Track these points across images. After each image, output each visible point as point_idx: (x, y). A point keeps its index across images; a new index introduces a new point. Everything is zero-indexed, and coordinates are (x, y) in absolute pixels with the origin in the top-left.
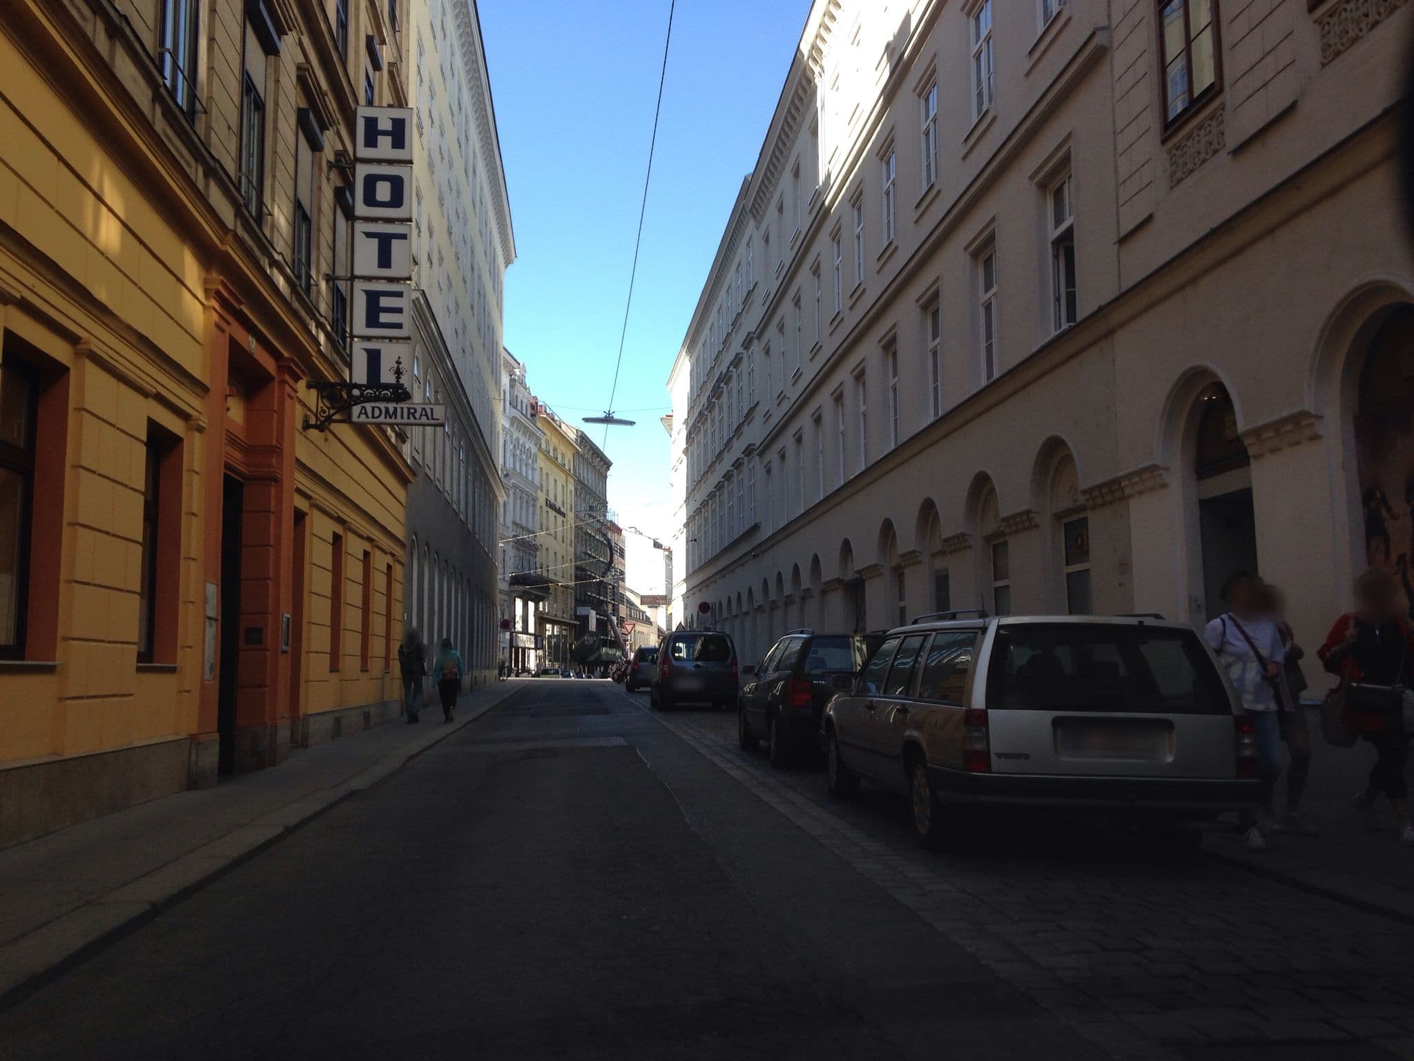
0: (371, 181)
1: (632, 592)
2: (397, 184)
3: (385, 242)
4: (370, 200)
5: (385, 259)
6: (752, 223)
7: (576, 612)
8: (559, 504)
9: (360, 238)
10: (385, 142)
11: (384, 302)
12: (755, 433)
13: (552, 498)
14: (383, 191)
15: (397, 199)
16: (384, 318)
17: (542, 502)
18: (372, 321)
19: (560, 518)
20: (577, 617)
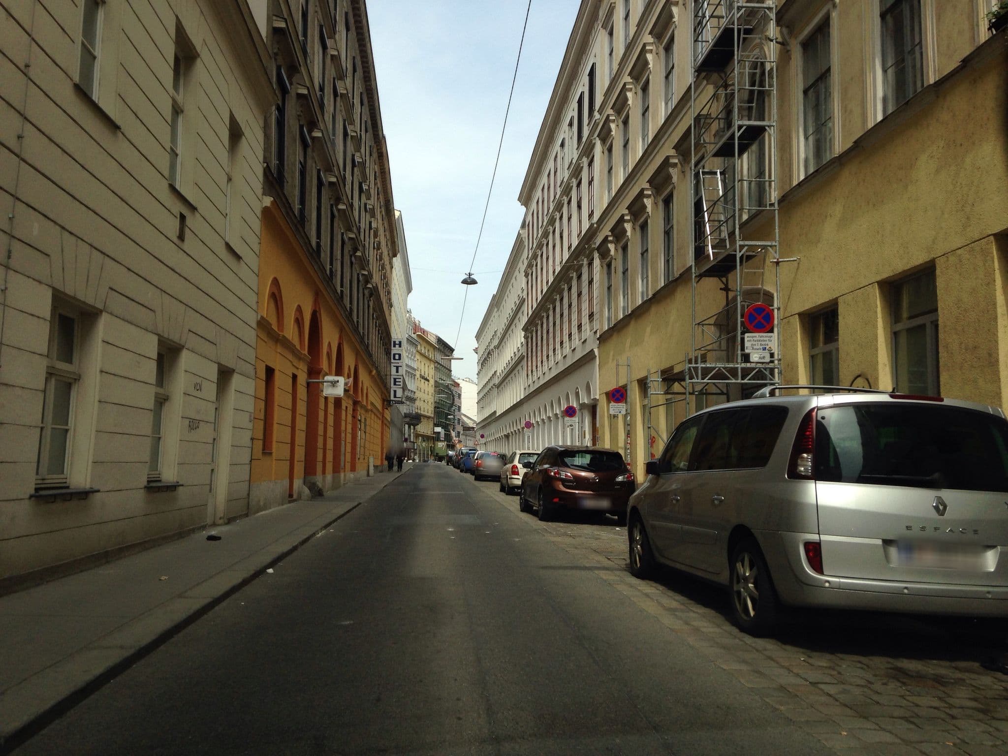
0: (394, 355)
1: (465, 416)
2: (400, 355)
3: (397, 368)
4: (394, 359)
5: (397, 372)
6: (496, 309)
7: (434, 430)
8: (426, 376)
9: (392, 366)
10: (397, 346)
11: (397, 380)
12: (496, 381)
13: (423, 374)
14: (397, 357)
15: (400, 359)
16: (397, 383)
17: (418, 376)
18: (395, 384)
19: (427, 382)
20: (435, 433)
